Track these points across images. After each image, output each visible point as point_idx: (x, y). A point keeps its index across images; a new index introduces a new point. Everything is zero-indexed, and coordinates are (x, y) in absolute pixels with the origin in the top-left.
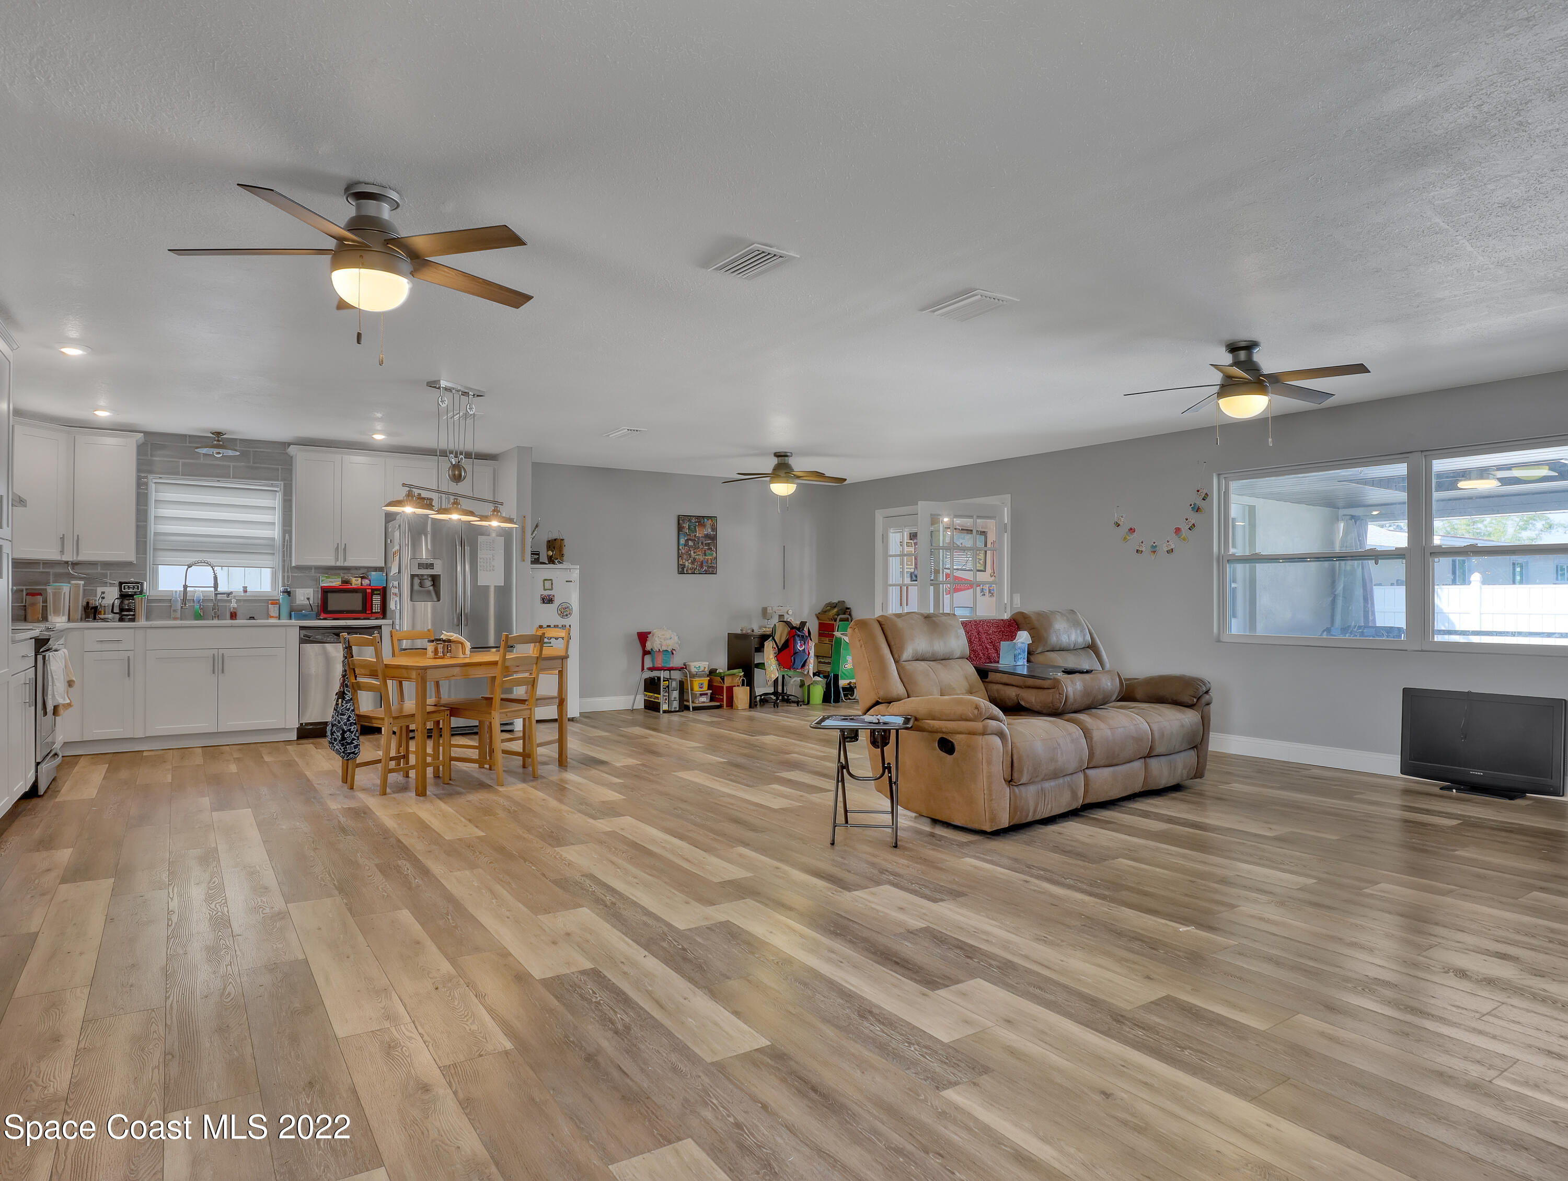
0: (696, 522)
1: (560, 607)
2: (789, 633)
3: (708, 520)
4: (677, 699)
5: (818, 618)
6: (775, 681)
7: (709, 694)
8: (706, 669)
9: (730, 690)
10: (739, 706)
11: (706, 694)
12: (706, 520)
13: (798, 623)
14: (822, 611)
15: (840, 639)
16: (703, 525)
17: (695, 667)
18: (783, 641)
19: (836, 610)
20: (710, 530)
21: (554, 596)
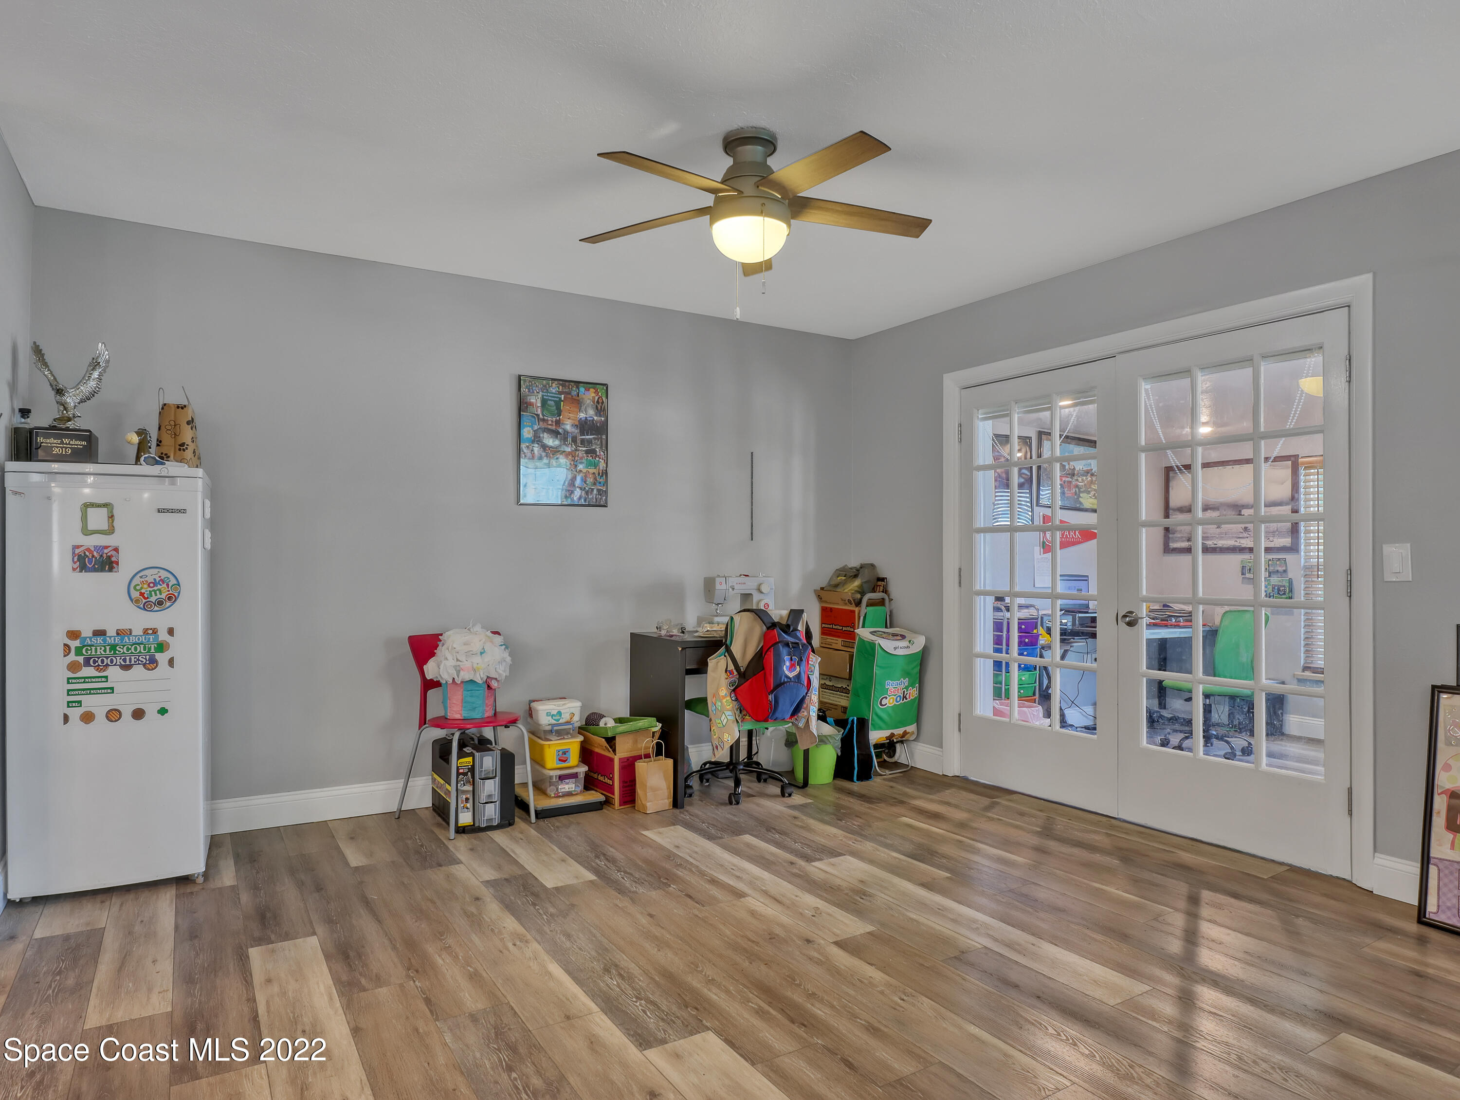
0: (560, 393)
1: (137, 580)
2: (765, 636)
3: (587, 390)
4: (496, 797)
5: (820, 598)
6: (731, 747)
7: (582, 776)
8: (576, 718)
9: (629, 766)
10: (648, 804)
11: (575, 776)
12: (582, 389)
13: (785, 613)
14: (829, 585)
15: (872, 645)
16: (578, 403)
17: (548, 714)
18: (750, 653)
19: (857, 583)
20: (591, 412)
21: (116, 550)
